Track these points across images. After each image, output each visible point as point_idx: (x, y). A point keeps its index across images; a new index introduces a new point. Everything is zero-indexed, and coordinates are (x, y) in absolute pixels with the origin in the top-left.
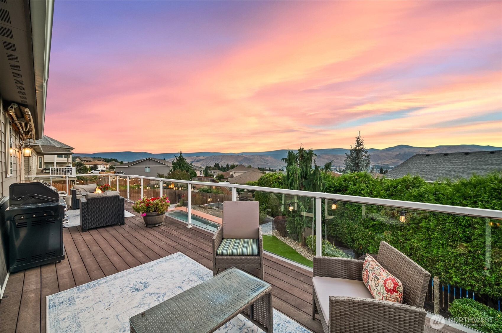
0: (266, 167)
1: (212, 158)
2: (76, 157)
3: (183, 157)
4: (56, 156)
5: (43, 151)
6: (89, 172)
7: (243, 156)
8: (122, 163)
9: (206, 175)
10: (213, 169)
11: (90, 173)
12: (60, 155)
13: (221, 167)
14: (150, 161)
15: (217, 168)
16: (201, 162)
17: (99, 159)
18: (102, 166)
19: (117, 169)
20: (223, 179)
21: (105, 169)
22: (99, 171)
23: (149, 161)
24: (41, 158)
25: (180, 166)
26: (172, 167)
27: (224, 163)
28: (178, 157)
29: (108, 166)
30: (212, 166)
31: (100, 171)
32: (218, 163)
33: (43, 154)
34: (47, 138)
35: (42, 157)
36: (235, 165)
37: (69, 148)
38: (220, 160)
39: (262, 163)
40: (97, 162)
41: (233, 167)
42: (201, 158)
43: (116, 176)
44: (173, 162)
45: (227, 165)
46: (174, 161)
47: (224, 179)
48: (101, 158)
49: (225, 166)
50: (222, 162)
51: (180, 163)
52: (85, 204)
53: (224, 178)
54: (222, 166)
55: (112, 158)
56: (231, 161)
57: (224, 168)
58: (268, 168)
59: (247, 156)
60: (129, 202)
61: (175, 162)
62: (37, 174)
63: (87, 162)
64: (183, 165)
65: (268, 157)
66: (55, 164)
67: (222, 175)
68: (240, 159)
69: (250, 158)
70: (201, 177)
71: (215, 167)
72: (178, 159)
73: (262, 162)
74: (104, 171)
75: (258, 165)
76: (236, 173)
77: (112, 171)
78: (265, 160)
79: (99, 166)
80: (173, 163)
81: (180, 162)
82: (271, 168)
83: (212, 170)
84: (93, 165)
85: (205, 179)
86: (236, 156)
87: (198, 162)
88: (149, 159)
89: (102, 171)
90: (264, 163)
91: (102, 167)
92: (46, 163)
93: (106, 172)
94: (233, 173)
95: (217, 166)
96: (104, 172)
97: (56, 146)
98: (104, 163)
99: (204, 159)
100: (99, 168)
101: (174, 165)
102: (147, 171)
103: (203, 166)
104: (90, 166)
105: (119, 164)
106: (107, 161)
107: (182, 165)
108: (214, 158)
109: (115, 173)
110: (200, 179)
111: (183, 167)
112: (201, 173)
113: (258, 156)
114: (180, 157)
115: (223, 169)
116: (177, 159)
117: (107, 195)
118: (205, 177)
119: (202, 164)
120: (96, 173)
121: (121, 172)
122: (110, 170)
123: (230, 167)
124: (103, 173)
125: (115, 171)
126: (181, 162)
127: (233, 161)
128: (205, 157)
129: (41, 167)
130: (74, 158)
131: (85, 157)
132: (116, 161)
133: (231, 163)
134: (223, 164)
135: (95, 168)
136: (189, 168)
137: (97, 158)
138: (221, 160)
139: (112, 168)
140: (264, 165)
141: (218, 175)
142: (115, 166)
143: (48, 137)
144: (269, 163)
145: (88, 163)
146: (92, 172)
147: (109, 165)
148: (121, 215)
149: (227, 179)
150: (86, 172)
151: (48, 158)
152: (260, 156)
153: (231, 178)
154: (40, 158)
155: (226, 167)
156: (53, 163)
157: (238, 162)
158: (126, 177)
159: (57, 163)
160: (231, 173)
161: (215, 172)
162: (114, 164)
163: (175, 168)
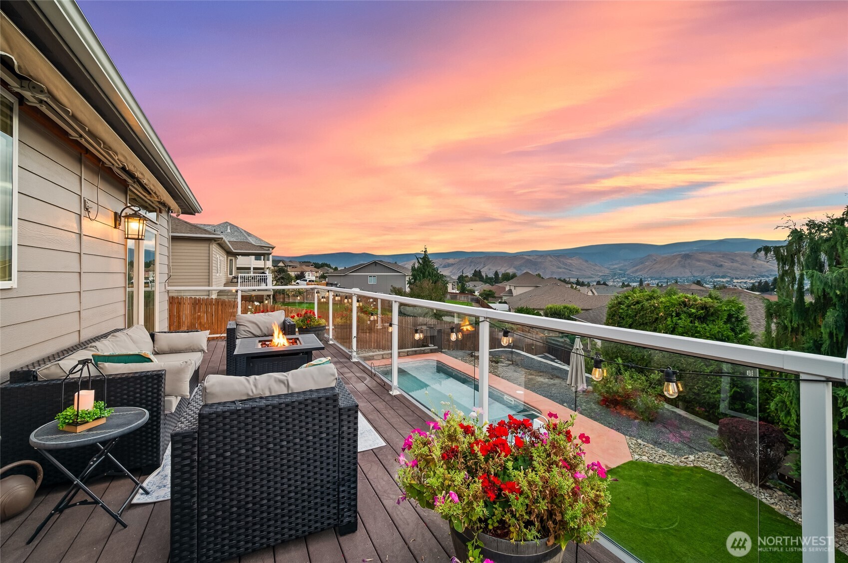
0: (569, 278)
1: (469, 261)
2: (279, 261)
3: (428, 259)
4: (253, 257)
5: (235, 249)
6: (293, 283)
7: (524, 258)
8: (336, 269)
9: (463, 291)
10: (472, 280)
11: (295, 283)
12: (258, 256)
13: (484, 276)
14: (376, 265)
15: (478, 279)
16: (451, 269)
17: (307, 263)
18: (311, 274)
19: (331, 278)
20: (493, 297)
21: (314, 278)
22: (306, 280)
23: (374, 265)
24: (232, 260)
25: (424, 274)
26: (412, 275)
27: (490, 269)
28: (421, 258)
29: (318, 275)
30: (470, 275)
31: (308, 281)
32: (480, 270)
33: (235, 255)
34: (243, 232)
35: (233, 258)
36: (509, 274)
37: (269, 246)
38: (482, 265)
39: (560, 270)
40: (305, 268)
41: (508, 277)
42: (451, 261)
43: (328, 292)
44: (412, 267)
45: (496, 274)
46: (414, 266)
47: (494, 299)
48: (309, 262)
49: (491, 275)
50: (486, 267)
51: (424, 269)
52: (187, 440)
53: (495, 297)
54: (486, 276)
55: (323, 262)
56: (502, 267)
57: (491, 279)
58: (574, 280)
59: (531, 258)
60: (354, 360)
61: (416, 266)
62: (225, 285)
63: (293, 267)
64: (429, 272)
65: (572, 259)
66: (252, 269)
67: (490, 291)
68: (517, 263)
69: (536, 260)
70: (454, 293)
71: (474, 277)
72: (421, 261)
73: (560, 268)
74: (313, 281)
75: (553, 273)
76: (518, 288)
77: (323, 282)
78: (566, 264)
79: (307, 273)
80: (413, 269)
81: (424, 266)
82: (581, 280)
83: (469, 282)
84: (299, 273)
85: (463, 297)
86: (510, 258)
87: (446, 268)
88: (375, 263)
89: (310, 281)
90: (564, 270)
91: (310, 276)
92: (238, 269)
93: (315, 283)
94: (512, 288)
95: (477, 276)
96: (313, 283)
97: (253, 243)
98: (314, 269)
99: (454, 264)
100: (307, 277)
101: (415, 272)
102: (372, 281)
103: (454, 274)
104: (296, 273)
105: (333, 271)
106: (317, 266)
107: (427, 273)
108: (471, 262)
109: (327, 284)
110: (454, 298)
111: (429, 275)
112: (453, 287)
113: (551, 257)
114: (424, 257)
115: (489, 281)
116: (419, 262)
117: (288, 386)
118: (460, 293)
119: (451, 272)
120: (302, 285)
121: (336, 282)
122: (321, 279)
123: (500, 276)
124: (312, 285)
125: (327, 281)
126: (426, 267)
127: (505, 267)
128: (457, 260)
129: (232, 275)
130: (275, 262)
131: (290, 261)
132: (329, 266)
133: (502, 271)
134: (488, 271)
135: (301, 277)
136: (438, 277)
137: (305, 262)
138: (484, 266)
139: (323, 277)
140: (564, 272)
141: (484, 290)
142: (327, 273)
143: (245, 231)
144: (573, 270)
145: (294, 269)
146: (297, 283)
147: (320, 273)
148: (342, 489)
149: (501, 298)
150: (289, 282)
151: (242, 261)
152: (557, 256)
153: (509, 297)
154: (230, 260)
155: (494, 277)
156: (249, 268)
157: (515, 268)
158: (349, 297)
159: (255, 269)
160: (507, 288)
161: (475, 286)
162: (326, 271)
163: (416, 278)
